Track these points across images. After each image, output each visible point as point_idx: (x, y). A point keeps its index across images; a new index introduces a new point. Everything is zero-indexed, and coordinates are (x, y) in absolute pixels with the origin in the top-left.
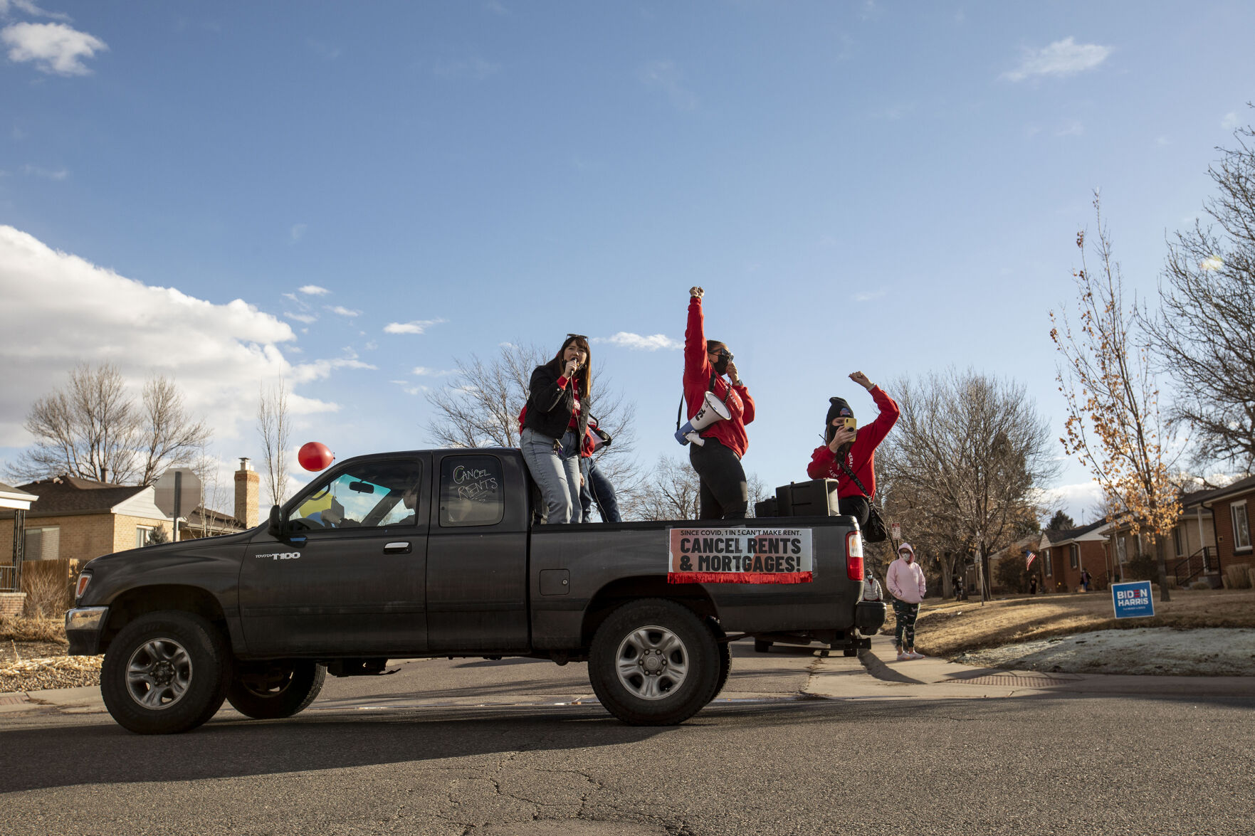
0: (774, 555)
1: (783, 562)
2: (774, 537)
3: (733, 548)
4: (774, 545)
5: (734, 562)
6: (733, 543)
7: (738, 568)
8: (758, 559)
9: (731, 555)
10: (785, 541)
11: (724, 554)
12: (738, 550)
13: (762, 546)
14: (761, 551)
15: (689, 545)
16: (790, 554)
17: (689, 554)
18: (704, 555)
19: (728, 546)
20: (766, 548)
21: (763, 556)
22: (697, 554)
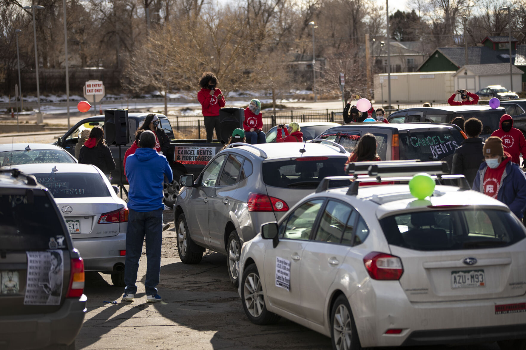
0: (204, 156)
1: (207, 158)
2: (204, 150)
3: (192, 153)
4: (204, 152)
5: (192, 157)
6: (193, 152)
7: (193, 160)
8: (199, 157)
9: (192, 155)
10: (208, 151)
11: (190, 155)
12: (194, 154)
13: (201, 152)
14: (201, 154)
15: (180, 152)
16: (209, 155)
17: (180, 155)
18: (184, 155)
19: (191, 152)
20: (202, 153)
21: (201, 156)
22: (182, 155)
